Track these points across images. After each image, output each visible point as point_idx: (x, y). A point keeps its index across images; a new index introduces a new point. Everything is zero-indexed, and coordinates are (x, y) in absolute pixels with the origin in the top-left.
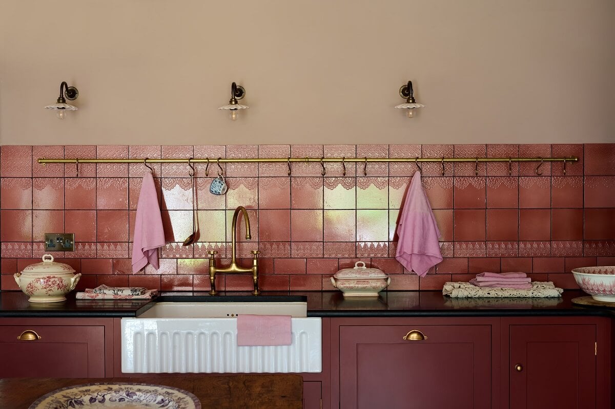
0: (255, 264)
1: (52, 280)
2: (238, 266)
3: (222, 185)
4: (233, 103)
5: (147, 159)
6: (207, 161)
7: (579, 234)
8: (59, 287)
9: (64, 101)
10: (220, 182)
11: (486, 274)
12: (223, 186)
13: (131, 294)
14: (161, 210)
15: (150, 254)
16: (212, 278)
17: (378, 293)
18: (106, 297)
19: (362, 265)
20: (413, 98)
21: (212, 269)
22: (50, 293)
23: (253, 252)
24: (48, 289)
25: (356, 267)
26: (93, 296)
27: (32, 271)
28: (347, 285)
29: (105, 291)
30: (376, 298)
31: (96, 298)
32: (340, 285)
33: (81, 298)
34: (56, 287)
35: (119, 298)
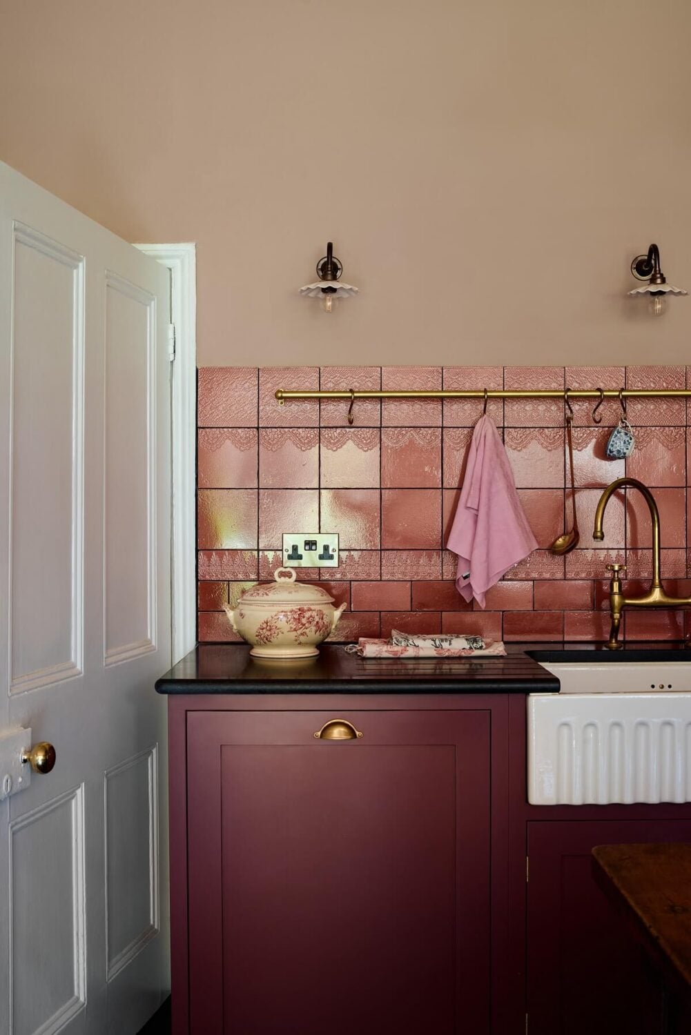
1: (307, 614)
2: (665, 593)
3: (631, 439)
5: (488, 390)
6: (598, 393)
8: (318, 629)
10: (625, 433)
13: (468, 647)
16: (616, 616)
18: (422, 653)
21: (617, 598)
22: (302, 639)
24: (299, 632)
26: (396, 652)
27: (265, 597)
29: (418, 642)
31: (402, 656)
33: (373, 655)
34: (314, 628)
35: (447, 654)
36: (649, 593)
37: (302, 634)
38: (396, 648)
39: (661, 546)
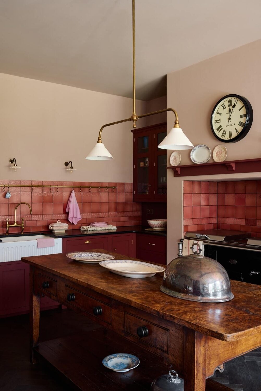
0: (23, 223)
4: (16, 166)
6: (4, 186)
7: (116, 210)
11: (96, 223)
16: (8, 229)
17: (65, 231)
21: (8, 225)
23: (22, 219)
25: (58, 222)
28: (57, 228)
32: (54, 228)
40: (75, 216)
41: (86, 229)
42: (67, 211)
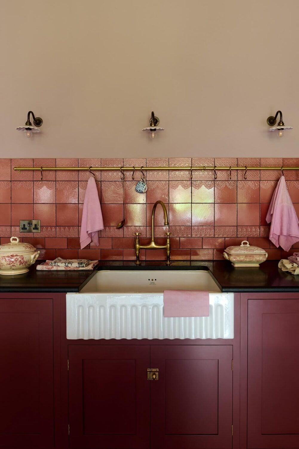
0: (168, 242)
1: (15, 258)
2: (156, 244)
3: (144, 185)
4: (153, 125)
5: (91, 167)
6: (133, 168)
8: (21, 263)
9: (30, 124)
10: (143, 184)
12: (145, 187)
13: (78, 266)
14: (101, 204)
15: (93, 235)
16: (137, 252)
17: (259, 265)
18: (59, 269)
19: (246, 243)
20: (283, 122)
21: (138, 245)
22: (13, 267)
23: (166, 234)
24: (11, 265)
25: (242, 245)
26: (49, 268)
28: (238, 259)
29: (59, 264)
30: (258, 268)
31: (51, 270)
32: (232, 259)
33: (40, 269)
34: (18, 263)
35: (69, 269)
36: (149, 243)
37: (13, 266)
38: (50, 267)
39: (155, 225)
40: (285, 233)
41: (290, 271)
42: (267, 219)
